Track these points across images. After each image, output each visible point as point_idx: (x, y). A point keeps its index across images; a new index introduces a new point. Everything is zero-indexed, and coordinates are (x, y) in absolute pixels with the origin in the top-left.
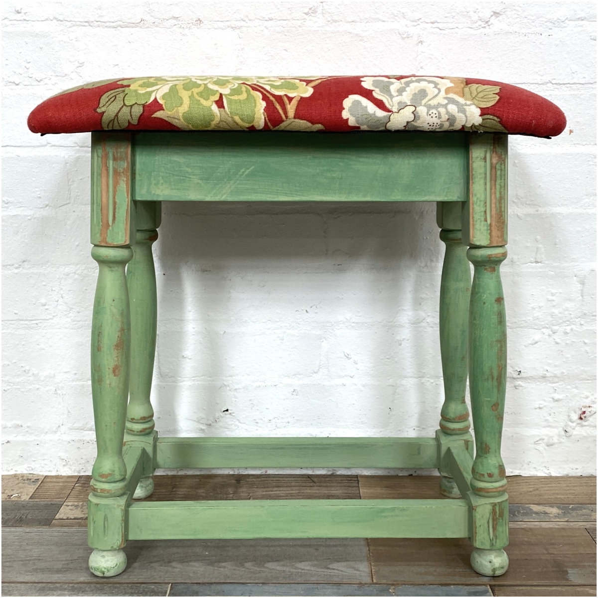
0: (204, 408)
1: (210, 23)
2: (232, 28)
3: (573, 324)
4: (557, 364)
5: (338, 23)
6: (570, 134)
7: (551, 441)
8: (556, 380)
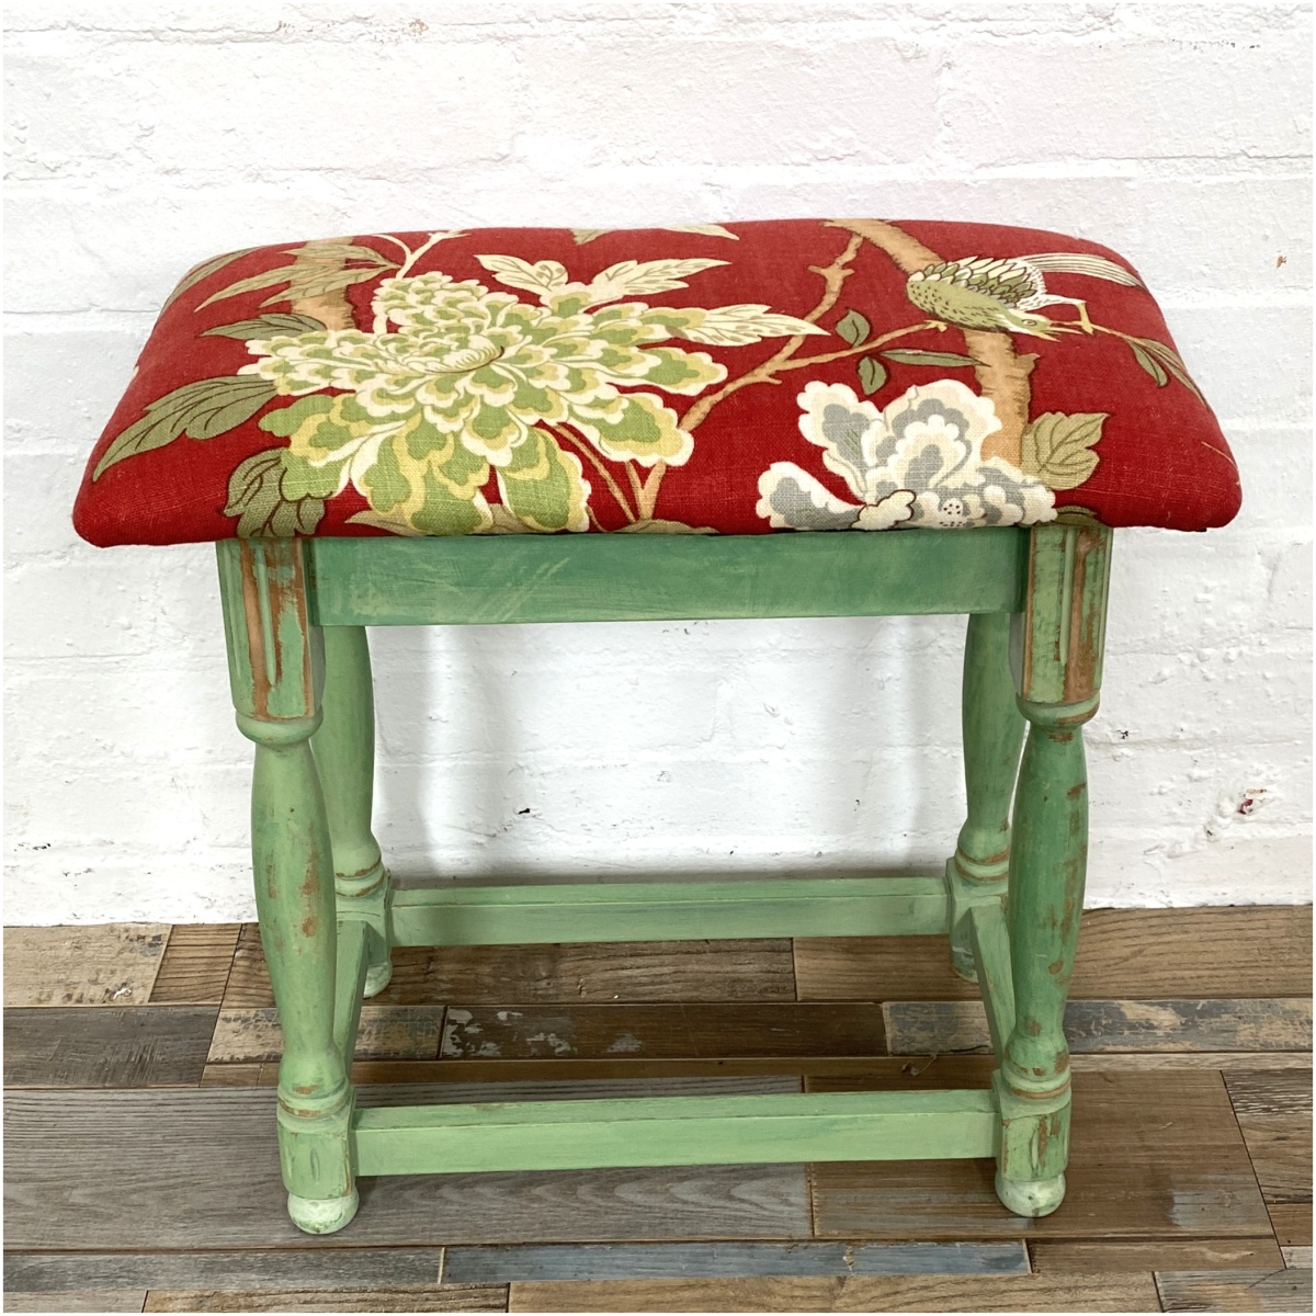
0: (480, 806)
1: (445, 28)
2: (498, 39)
3: (1245, 644)
4: (1203, 716)
5: (753, 25)
6: (1279, 265)
7: (1178, 851)
8: (1200, 745)
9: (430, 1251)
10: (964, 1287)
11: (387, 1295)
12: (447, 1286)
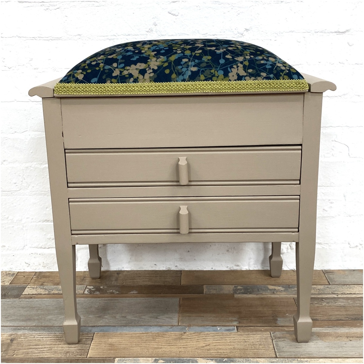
10: (218, 334)
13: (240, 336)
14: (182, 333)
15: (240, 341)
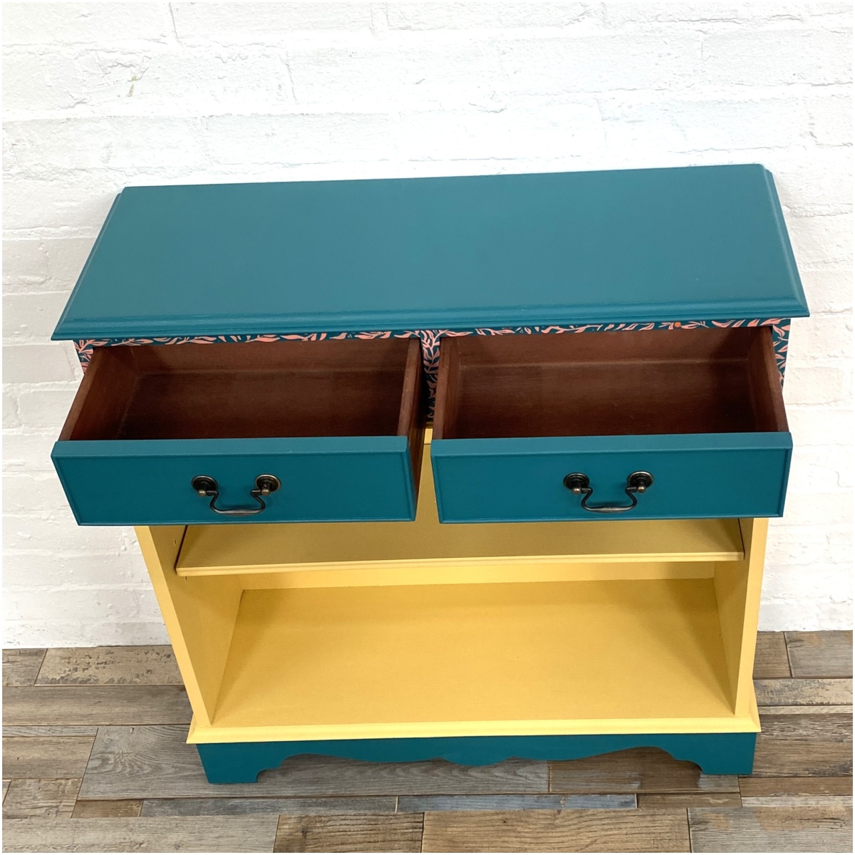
9: (391, 797)
10: (609, 814)
11: (375, 817)
12: (399, 813)
13: (642, 819)
14: (556, 812)
15: (641, 832)
